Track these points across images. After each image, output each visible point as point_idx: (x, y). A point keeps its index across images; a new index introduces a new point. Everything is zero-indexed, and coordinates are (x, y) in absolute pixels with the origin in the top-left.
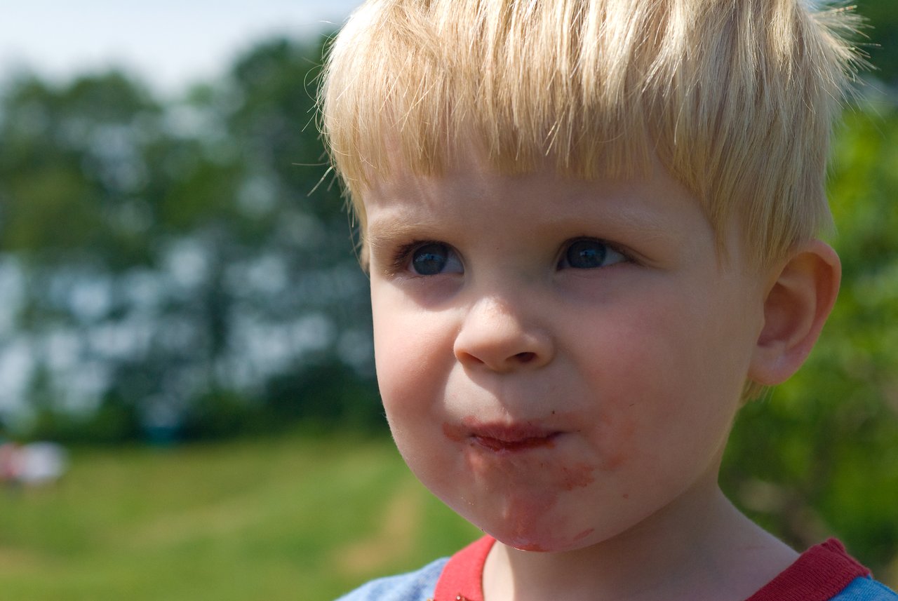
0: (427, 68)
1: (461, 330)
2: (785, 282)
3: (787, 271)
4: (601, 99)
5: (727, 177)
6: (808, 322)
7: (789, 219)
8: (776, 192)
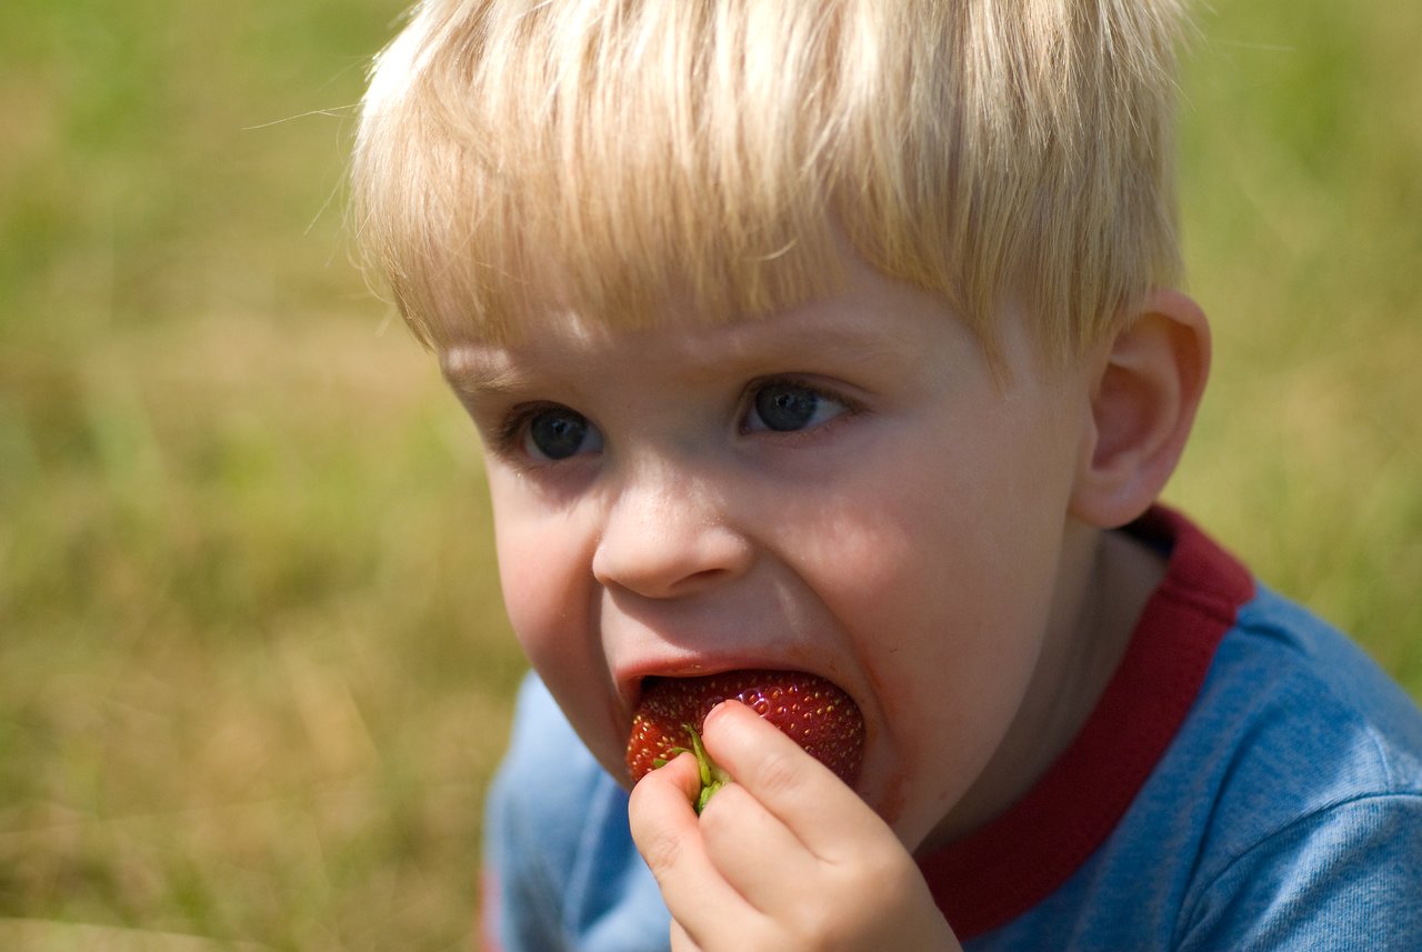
0: (480, 179)
1: (600, 539)
2: (1124, 360)
3: (1123, 342)
4: (755, 199)
5: (984, 251)
6: (1172, 411)
7: (1106, 279)
8: (1076, 244)
